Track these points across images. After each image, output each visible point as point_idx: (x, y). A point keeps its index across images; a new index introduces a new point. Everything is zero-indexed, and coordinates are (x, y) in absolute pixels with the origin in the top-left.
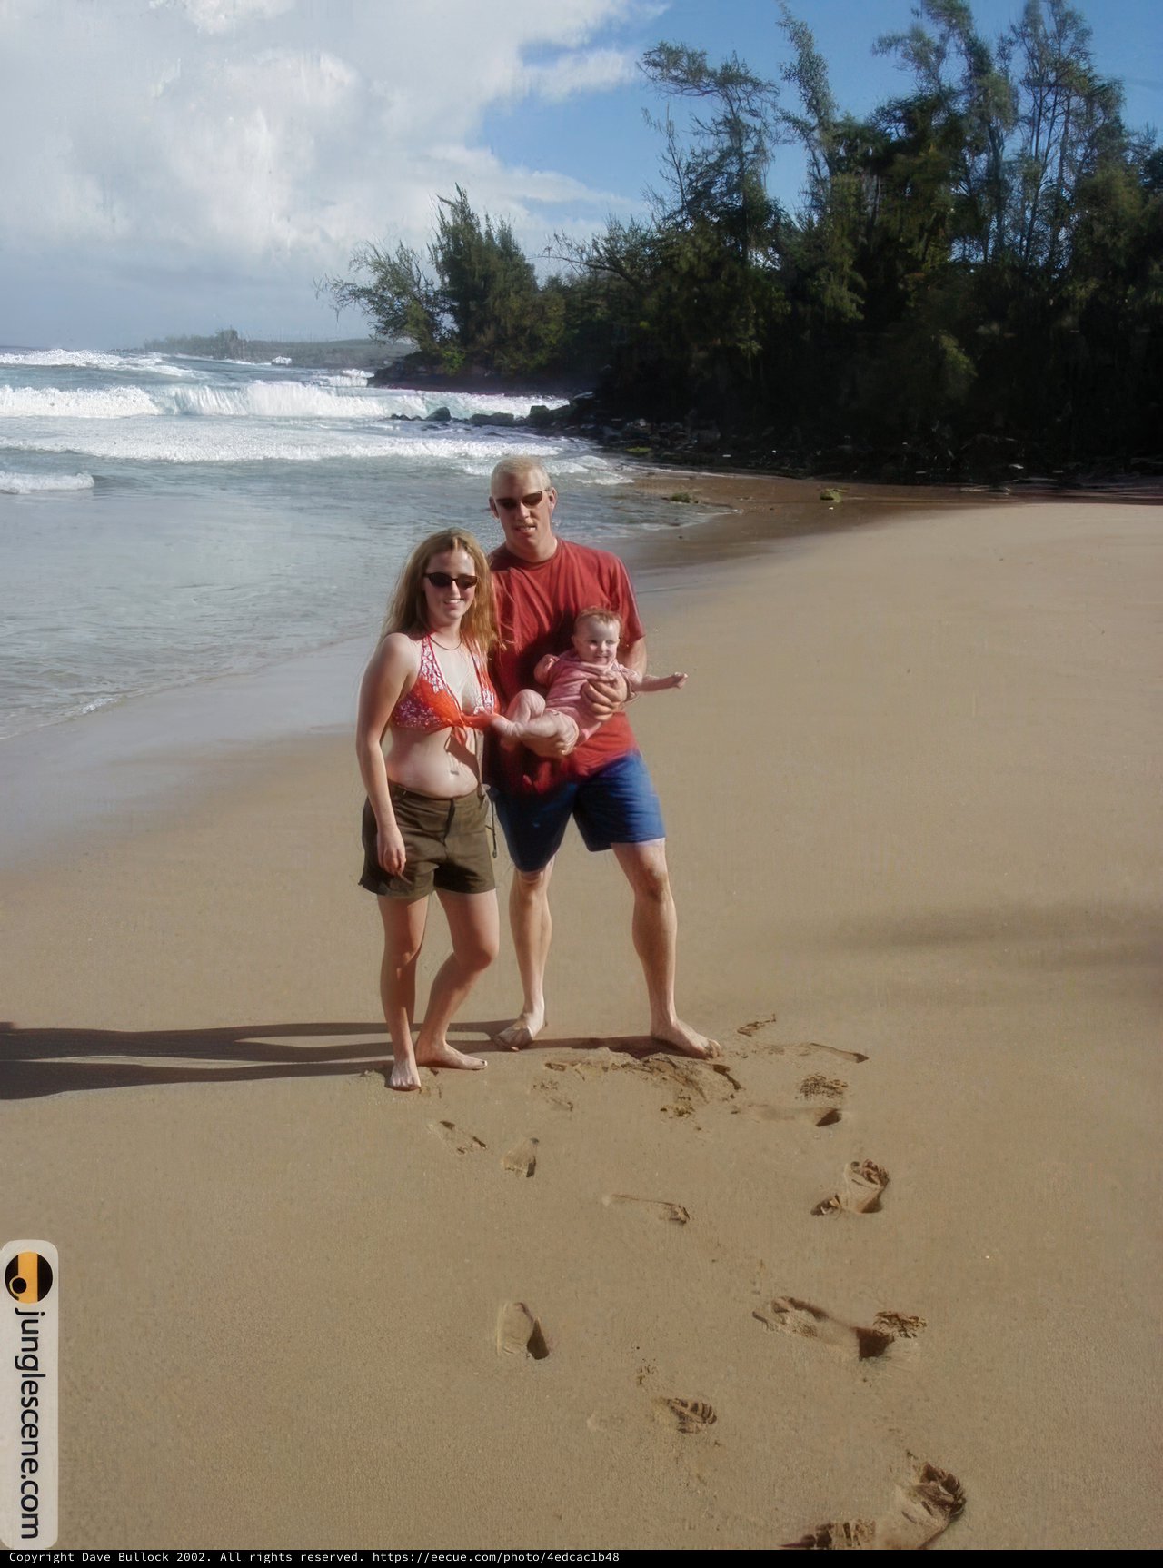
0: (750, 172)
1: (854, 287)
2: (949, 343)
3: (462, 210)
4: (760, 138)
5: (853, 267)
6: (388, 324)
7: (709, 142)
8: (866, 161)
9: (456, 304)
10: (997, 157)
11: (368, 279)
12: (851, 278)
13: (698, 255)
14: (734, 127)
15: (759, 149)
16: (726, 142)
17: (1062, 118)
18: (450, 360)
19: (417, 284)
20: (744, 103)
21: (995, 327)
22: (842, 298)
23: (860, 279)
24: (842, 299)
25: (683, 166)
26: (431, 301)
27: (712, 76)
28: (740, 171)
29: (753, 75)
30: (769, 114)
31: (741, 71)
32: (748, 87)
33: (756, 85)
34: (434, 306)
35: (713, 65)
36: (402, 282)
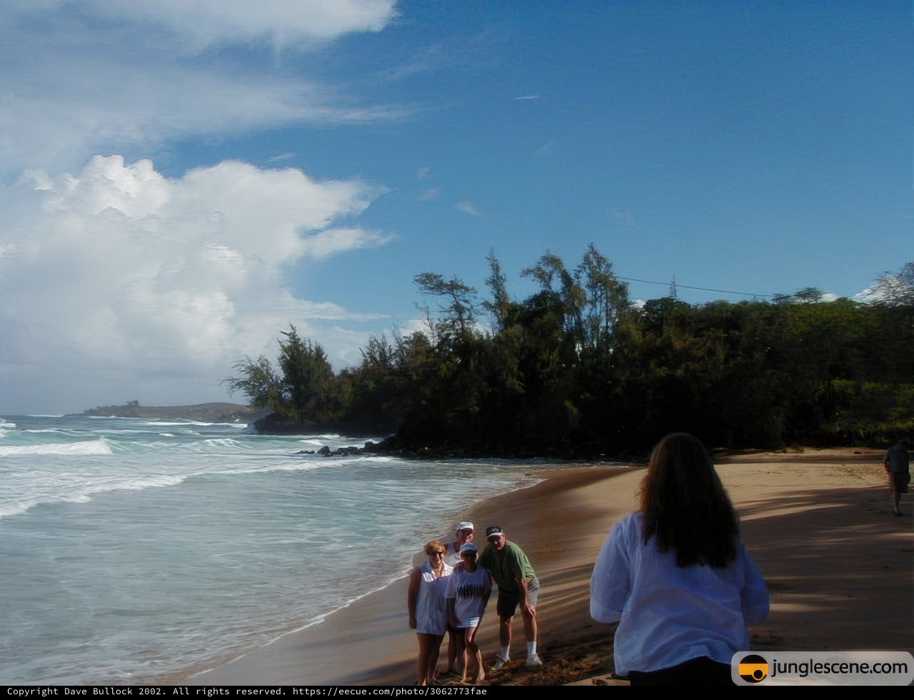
0: (467, 328)
1: (519, 378)
2: (568, 403)
3: (293, 336)
4: (470, 313)
5: (519, 369)
6: (257, 400)
7: (447, 315)
8: (519, 320)
9: (292, 387)
10: (579, 318)
12: (518, 374)
13: (448, 369)
14: (459, 309)
15: (470, 318)
16: (454, 314)
17: (605, 301)
18: (293, 417)
19: (271, 378)
20: (461, 298)
21: (588, 395)
22: (514, 384)
23: (522, 374)
25: (434, 326)
26: (279, 386)
27: (446, 285)
28: (462, 328)
29: (465, 285)
30: (474, 302)
31: (460, 283)
32: (463, 290)
33: (467, 289)
34: (281, 388)
35: (447, 280)
36: (263, 377)
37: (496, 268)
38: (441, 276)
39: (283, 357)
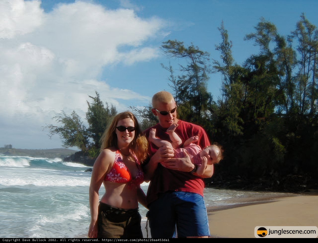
0: (201, 83)
1: (239, 123)
2: (276, 141)
3: (97, 100)
4: (204, 72)
5: (239, 116)
6: (69, 141)
7: (186, 73)
8: (242, 79)
9: (94, 134)
10: (290, 75)
11: (62, 125)
12: (238, 120)
13: (183, 112)
14: (195, 68)
15: (204, 75)
16: (192, 73)
18: (92, 154)
19: (80, 127)
20: (197, 59)
21: (293, 134)
23: (242, 120)
24: (235, 127)
25: (176, 82)
26: (85, 133)
27: (186, 50)
28: (197, 83)
29: (200, 50)
30: (207, 63)
31: (196, 49)
32: (199, 54)
33: (202, 53)
34: (86, 135)
35: (186, 47)
36: (74, 126)
37: (225, 36)
38: (182, 43)
39: (89, 114)
